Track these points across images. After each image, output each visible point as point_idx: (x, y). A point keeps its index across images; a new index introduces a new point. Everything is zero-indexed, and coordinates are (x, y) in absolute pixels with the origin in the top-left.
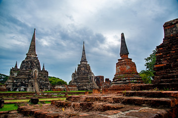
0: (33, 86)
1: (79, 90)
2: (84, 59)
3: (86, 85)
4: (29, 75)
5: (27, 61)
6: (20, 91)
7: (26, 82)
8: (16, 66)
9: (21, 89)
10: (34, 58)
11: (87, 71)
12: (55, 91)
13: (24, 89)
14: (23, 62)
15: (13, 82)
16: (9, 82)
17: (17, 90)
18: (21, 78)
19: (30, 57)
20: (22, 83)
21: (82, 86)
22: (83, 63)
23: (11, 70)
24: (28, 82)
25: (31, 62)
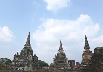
0: (28, 67)
1: (58, 70)
2: (61, 49)
3: (62, 67)
4: (26, 59)
5: (25, 50)
6: (20, 70)
7: (24, 64)
8: (18, 54)
9: (21, 69)
10: (29, 48)
11: (64, 57)
13: (23, 69)
14: (22, 51)
15: (15, 64)
16: (13, 64)
17: (18, 70)
18: (20, 61)
19: (27, 47)
20: (21, 64)
21: (60, 67)
22: (60, 51)
24: (25, 64)
25: (28, 51)
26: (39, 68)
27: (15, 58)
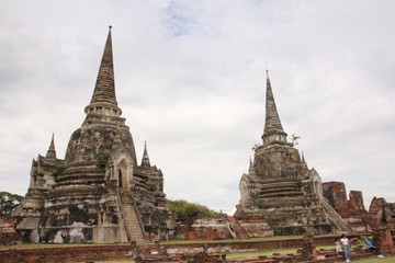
0: (115, 220)
1: (276, 234)
2: (273, 127)
3: (296, 216)
4: (100, 180)
5: (89, 131)
6: (66, 239)
7: (87, 206)
8: (52, 151)
9: (73, 233)
10: (113, 119)
11: (293, 165)
12: (197, 238)
13: (85, 231)
14: (77, 135)
15: (41, 209)
16: (27, 209)
17: (58, 238)
18: (68, 191)
19: (99, 117)
20: (73, 209)
21: (284, 219)
22: (271, 138)
23: (35, 164)
24: (97, 206)
25: (105, 134)
26: (177, 230)
27: (36, 176)
